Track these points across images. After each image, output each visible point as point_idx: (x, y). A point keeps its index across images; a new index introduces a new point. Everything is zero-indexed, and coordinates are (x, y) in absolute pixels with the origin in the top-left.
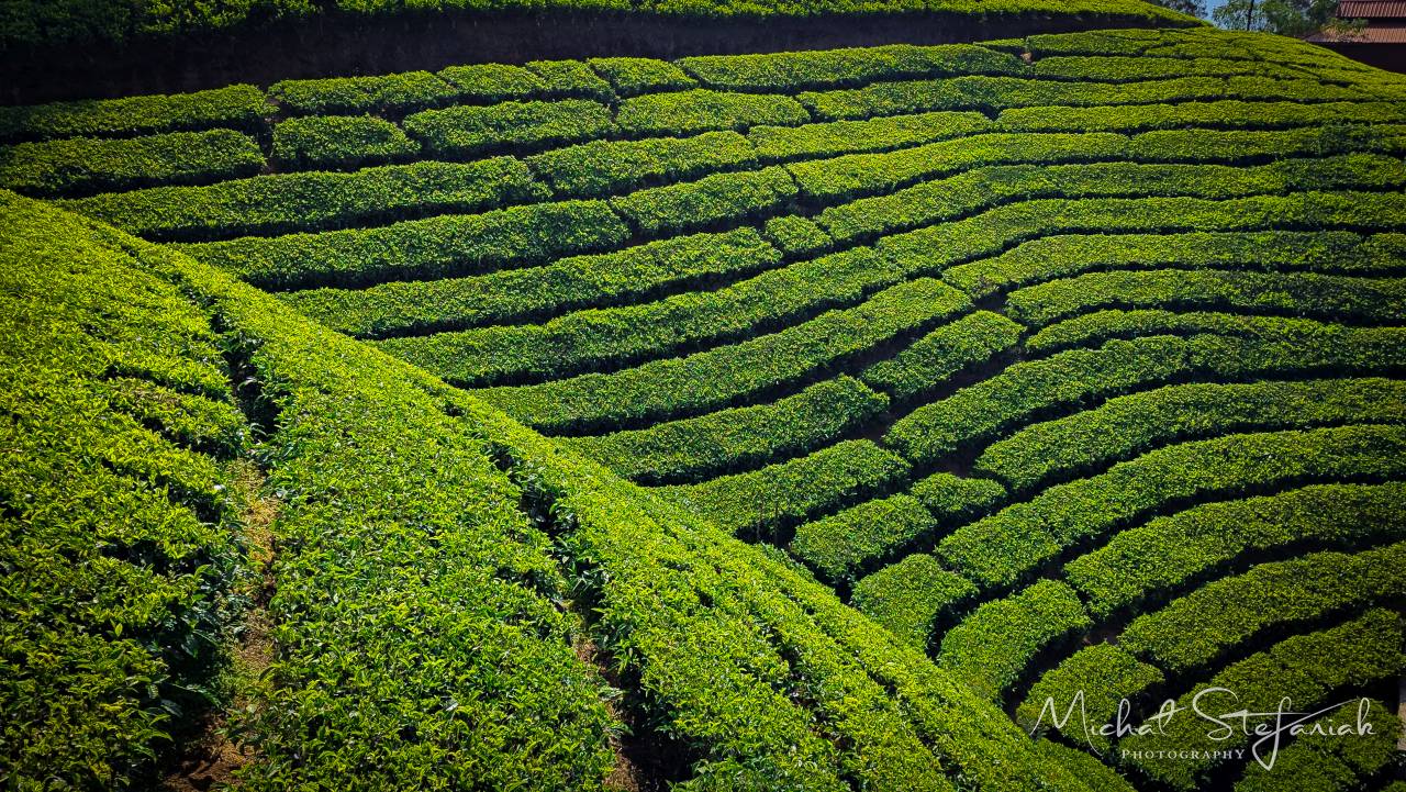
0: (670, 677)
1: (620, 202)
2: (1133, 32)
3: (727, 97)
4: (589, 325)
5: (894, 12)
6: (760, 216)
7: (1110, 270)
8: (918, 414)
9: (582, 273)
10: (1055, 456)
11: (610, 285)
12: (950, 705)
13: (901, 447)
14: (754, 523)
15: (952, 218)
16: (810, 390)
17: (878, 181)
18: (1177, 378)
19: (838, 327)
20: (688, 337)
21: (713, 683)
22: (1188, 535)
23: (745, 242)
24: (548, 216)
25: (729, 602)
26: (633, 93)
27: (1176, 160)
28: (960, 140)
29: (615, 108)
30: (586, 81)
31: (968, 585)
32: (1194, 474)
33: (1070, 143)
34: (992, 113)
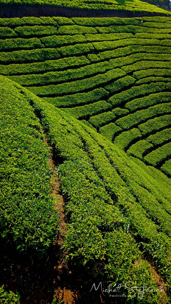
0: (61, 146)
1: (58, 49)
2: (164, 17)
3: (81, 27)
4: (52, 75)
5: (116, 10)
6: (86, 53)
7: (153, 69)
8: (114, 96)
9: (51, 64)
10: (138, 105)
11: (56, 67)
12: (113, 151)
13: (110, 102)
14: (82, 116)
15: (124, 56)
16: (95, 90)
17: (110, 47)
18: (163, 91)
19: (100, 77)
20: (71, 78)
21: (69, 147)
22: (161, 121)
23: (83, 59)
24: (44, 51)
25: (74, 132)
26: (62, 25)
27: (169, 46)
28: (127, 39)
29: (58, 28)
30: (52, 22)
31: (120, 129)
32: (164, 109)
33: (148, 41)
34: (134, 34)
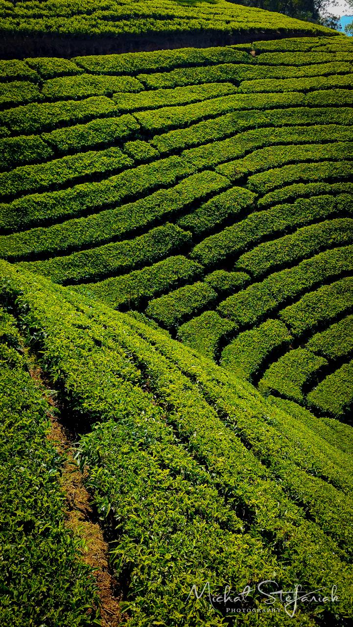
0: (80, 383)
1: (47, 136)
2: (305, 39)
3: (100, 78)
4: (34, 202)
5: (184, 30)
6: (121, 141)
7: (298, 163)
8: (206, 241)
9: (29, 174)
10: (273, 258)
11: (44, 180)
12: (223, 384)
13: (198, 258)
14: (127, 301)
15: (220, 139)
16: (152, 231)
17: (181, 121)
18: (331, 217)
19: (165, 198)
20: (87, 206)
21: (102, 384)
22: (337, 293)
23: (114, 155)
24: (9, 145)
25: (110, 342)
26: (50, 77)
27: (328, 106)
28: (221, 98)
29: (41, 85)
30: (24, 71)
31: (233, 324)
32: (340, 263)
33: (276, 98)
34: (237, 83)
